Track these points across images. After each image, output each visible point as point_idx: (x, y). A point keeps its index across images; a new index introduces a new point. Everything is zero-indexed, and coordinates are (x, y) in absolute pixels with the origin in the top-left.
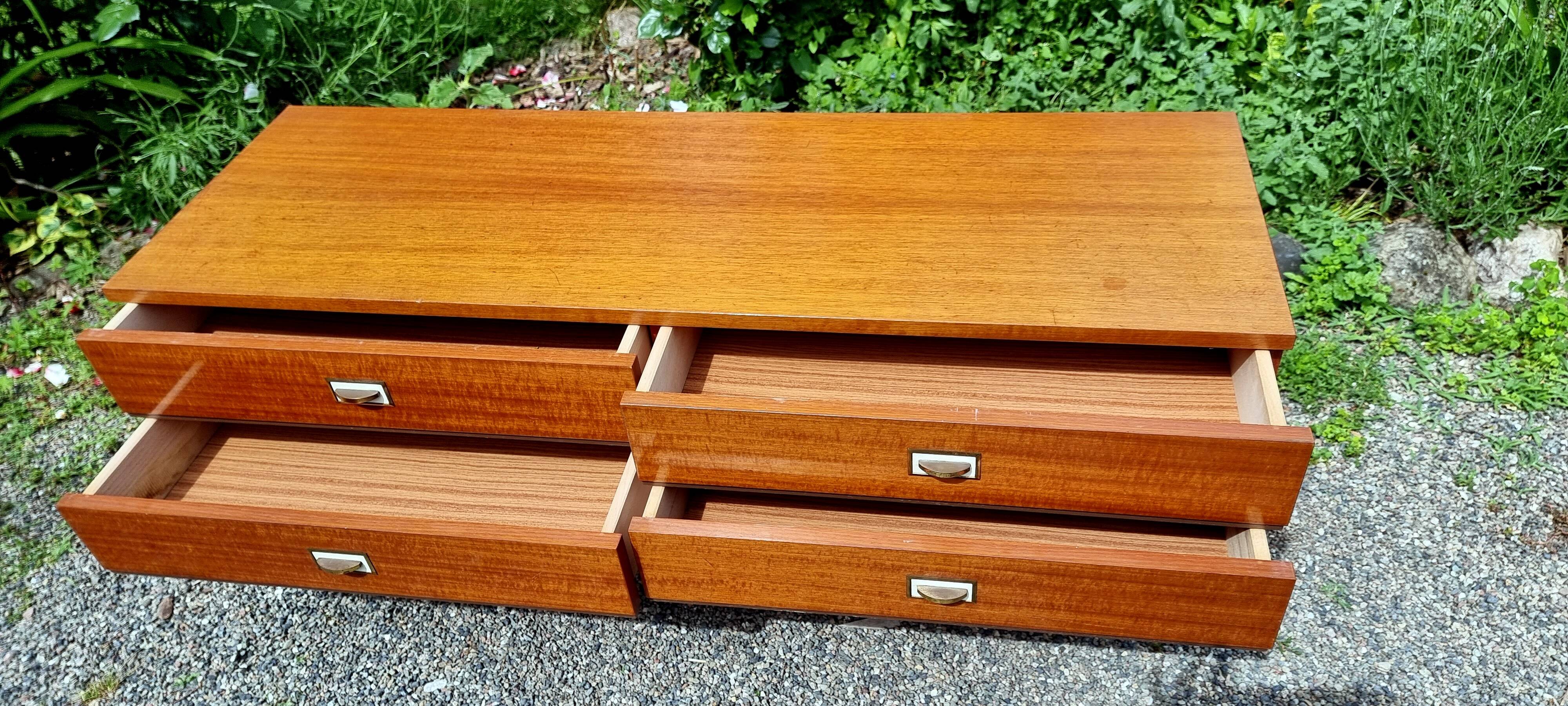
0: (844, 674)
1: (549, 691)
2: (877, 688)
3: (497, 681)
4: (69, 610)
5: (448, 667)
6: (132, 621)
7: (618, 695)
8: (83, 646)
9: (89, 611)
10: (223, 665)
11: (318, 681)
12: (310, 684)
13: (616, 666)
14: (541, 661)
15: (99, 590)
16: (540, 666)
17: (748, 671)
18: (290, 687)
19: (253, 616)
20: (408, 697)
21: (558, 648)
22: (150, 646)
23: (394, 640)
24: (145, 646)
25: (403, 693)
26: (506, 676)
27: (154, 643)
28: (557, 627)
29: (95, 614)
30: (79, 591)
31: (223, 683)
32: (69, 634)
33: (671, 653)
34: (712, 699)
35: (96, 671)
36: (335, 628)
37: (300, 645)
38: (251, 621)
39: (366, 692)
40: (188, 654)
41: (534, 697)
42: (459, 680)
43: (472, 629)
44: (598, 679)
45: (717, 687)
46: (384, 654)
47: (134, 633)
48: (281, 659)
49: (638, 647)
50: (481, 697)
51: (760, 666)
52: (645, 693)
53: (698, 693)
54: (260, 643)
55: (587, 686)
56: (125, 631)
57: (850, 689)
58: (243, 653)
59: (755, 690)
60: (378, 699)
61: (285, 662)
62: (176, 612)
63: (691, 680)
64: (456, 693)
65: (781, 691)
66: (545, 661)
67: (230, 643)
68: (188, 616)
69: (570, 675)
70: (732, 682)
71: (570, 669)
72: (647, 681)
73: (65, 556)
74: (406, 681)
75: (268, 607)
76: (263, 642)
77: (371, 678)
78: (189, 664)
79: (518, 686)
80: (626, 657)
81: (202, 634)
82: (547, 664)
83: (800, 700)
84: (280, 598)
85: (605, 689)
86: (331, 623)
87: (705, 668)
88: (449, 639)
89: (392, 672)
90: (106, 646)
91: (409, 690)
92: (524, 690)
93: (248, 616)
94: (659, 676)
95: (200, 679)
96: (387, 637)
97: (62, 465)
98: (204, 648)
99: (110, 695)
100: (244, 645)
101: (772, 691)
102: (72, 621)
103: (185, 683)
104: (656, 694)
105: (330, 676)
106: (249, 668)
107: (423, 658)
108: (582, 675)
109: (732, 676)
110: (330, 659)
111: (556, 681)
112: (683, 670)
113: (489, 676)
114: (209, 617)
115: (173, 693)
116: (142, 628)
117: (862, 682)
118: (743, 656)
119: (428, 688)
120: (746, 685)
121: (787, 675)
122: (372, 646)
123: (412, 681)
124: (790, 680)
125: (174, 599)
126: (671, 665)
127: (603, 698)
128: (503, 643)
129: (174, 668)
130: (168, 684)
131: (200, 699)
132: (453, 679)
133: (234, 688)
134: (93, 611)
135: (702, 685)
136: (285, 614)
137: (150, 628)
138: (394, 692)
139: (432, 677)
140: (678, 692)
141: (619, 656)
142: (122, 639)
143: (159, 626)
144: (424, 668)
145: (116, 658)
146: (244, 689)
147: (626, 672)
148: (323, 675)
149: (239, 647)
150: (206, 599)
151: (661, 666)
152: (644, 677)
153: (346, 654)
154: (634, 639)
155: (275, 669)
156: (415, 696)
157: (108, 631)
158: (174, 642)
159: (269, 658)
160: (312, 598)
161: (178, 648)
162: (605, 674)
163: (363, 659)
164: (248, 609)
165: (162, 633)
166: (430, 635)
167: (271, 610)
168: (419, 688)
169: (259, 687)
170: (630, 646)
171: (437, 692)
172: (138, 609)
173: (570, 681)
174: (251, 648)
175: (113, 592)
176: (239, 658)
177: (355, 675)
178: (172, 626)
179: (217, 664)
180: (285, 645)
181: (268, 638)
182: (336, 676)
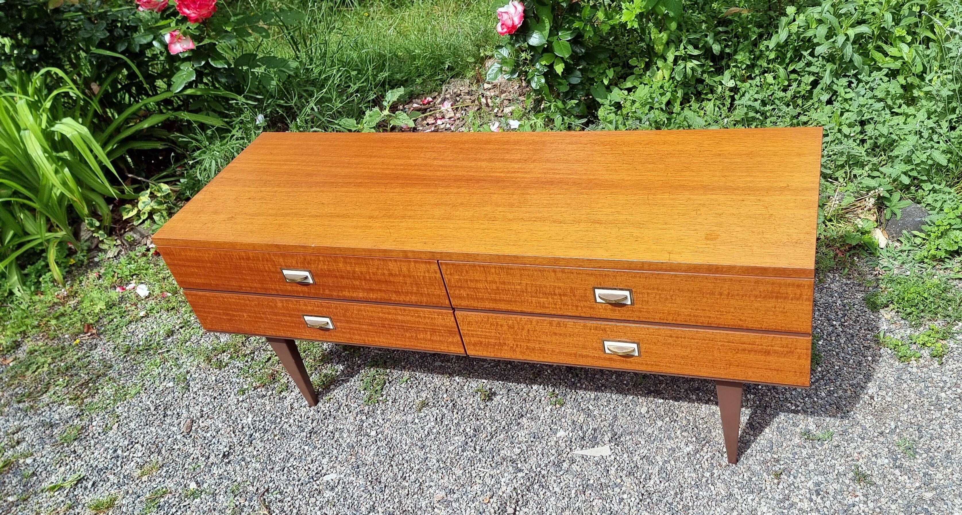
0: (571, 482)
1: (394, 484)
2: (590, 491)
3: (365, 476)
4: (137, 425)
5: (339, 467)
6: (170, 433)
7: (434, 488)
8: (143, 446)
9: (148, 426)
10: (216, 459)
11: (266, 471)
12: (261, 473)
13: (435, 470)
14: (392, 466)
15: (154, 415)
16: (390, 468)
17: (512, 477)
18: (250, 474)
19: (234, 433)
20: (314, 483)
21: (403, 459)
22: (178, 447)
23: (310, 449)
24: (176, 447)
25: (311, 480)
26: (371, 473)
27: (180, 445)
28: (404, 446)
29: (151, 428)
30: (143, 415)
31: (214, 470)
32: (136, 439)
33: (469, 464)
34: (488, 493)
35: (148, 460)
36: (278, 442)
37: (258, 450)
38: (233, 435)
39: (291, 479)
40: (198, 453)
41: (385, 487)
42: (344, 474)
43: (355, 445)
44: (424, 478)
45: (493, 486)
46: (303, 457)
47: (170, 439)
48: (246, 457)
49: (449, 460)
50: (355, 484)
51: (520, 475)
52: (450, 487)
53: (481, 489)
54: (236, 448)
55: (417, 482)
56: (166, 438)
57: (573, 491)
58: (226, 453)
59: (515, 488)
60: (297, 483)
61: (249, 460)
62: (193, 428)
63: (478, 481)
64: (341, 482)
65: (532, 491)
66: (394, 466)
67: (221, 447)
68: (200, 431)
69: (408, 475)
70: (502, 483)
71: (408, 471)
72: (452, 481)
73: (138, 395)
74: (314, 473)
75: (243, 428)
76: (238, 448)
77: (295, 471)
78: (198, 458)
79: (377, 479)
80: (442, 466)
81: (206, 441)
82: (395, 467)
83: (542, 496)
84: (250, 423)
85: (427, 484)
86: (276, 438)
87: (488, 475)
88: (341, 450)
89: (307, 468)
90: (155, 446)
91: (315, 479)
92: (380, 482)
93: (232, 432)
94: (459, 478)
95: (202, 467)
96: (306, 448)
97: (141, 343)
98: (206, 450)
99: (154, 473)
100: (228, 449)
101: (525, 490)
102: (138, 431)
103: (194, 469)
104: (456, 488)
105: (272, 469)
106: (229, 462)
107: (325, 461)
108: (415, 475)
109: (503, 480)
110: (274, 459)
111: (399, 477)
112: (474, 475)
113: (361, 473)
114: (211, 432)
115: (188, 474)
116: (175, 437)
117: (581, 488)
118: (511, 468)
119: (326, 478)
120: (510, 485)
121: (536, 481)
122: (297, 452)
123: (317, 473)
124: (538, 484)
125: (193, 421)
126: (467, 471)
127: (426, 489)
128: (371, 454)
129: (190, 460)
130: (186, 469)
131: (202, 478)
132: (340, 473)
133: (220, 473)
134: (150, 426)
135: (484, 484)
136: (252, 432)
137: (179, 437)
138: (307, 480)
139: (329, 472)
140: (469, 488)
141: (437, 464)
142: (164, 443)
143: (184, 436)
144: (325, 466)
145: (159, 453)
146: (225, 473)
147: (440, 474)
148: (269, 468)
149: (225, 450)
150: (210, 422)
151: (461, 472)
152: (450, 478)
153: (282, 456)
154: (447, 455)
155: (243, 463)
156: (318, 482)
157: (157, 438)
158: (191, 445)
159: (241, 456)
160: (267, 423)
161: (192, 449)
162: (428, 475)
163: (292, 460)
164: (232, 428)
165: (185, 440)
166: (330, 447)
167: (244, 430)
168: (321, 478)
169: (233, 473)
170: (444, 459)
171: (330, 481)
172: (174, 426)
173: (407, 478)
174: (232, 451)
175: (161, 416)
176: (224, 456)
177: (286, 469)
178: (191, 436)
179: (212, 459)
180: (250, 449)
181: (241, 445)
182: (276, 469)
